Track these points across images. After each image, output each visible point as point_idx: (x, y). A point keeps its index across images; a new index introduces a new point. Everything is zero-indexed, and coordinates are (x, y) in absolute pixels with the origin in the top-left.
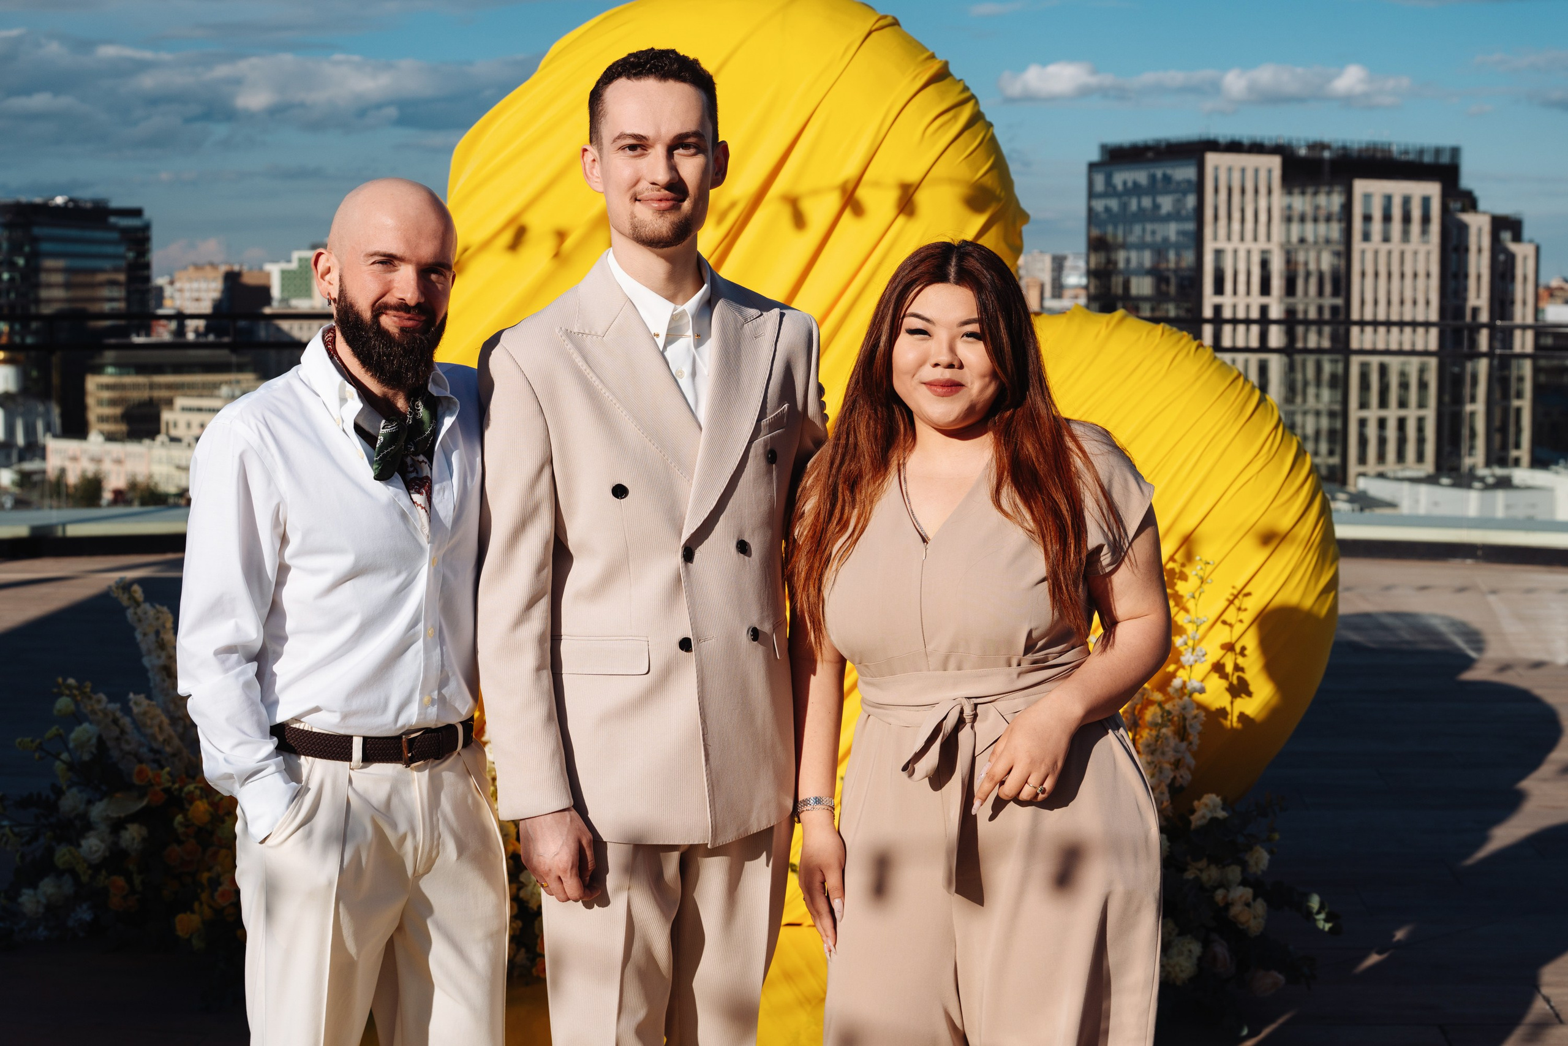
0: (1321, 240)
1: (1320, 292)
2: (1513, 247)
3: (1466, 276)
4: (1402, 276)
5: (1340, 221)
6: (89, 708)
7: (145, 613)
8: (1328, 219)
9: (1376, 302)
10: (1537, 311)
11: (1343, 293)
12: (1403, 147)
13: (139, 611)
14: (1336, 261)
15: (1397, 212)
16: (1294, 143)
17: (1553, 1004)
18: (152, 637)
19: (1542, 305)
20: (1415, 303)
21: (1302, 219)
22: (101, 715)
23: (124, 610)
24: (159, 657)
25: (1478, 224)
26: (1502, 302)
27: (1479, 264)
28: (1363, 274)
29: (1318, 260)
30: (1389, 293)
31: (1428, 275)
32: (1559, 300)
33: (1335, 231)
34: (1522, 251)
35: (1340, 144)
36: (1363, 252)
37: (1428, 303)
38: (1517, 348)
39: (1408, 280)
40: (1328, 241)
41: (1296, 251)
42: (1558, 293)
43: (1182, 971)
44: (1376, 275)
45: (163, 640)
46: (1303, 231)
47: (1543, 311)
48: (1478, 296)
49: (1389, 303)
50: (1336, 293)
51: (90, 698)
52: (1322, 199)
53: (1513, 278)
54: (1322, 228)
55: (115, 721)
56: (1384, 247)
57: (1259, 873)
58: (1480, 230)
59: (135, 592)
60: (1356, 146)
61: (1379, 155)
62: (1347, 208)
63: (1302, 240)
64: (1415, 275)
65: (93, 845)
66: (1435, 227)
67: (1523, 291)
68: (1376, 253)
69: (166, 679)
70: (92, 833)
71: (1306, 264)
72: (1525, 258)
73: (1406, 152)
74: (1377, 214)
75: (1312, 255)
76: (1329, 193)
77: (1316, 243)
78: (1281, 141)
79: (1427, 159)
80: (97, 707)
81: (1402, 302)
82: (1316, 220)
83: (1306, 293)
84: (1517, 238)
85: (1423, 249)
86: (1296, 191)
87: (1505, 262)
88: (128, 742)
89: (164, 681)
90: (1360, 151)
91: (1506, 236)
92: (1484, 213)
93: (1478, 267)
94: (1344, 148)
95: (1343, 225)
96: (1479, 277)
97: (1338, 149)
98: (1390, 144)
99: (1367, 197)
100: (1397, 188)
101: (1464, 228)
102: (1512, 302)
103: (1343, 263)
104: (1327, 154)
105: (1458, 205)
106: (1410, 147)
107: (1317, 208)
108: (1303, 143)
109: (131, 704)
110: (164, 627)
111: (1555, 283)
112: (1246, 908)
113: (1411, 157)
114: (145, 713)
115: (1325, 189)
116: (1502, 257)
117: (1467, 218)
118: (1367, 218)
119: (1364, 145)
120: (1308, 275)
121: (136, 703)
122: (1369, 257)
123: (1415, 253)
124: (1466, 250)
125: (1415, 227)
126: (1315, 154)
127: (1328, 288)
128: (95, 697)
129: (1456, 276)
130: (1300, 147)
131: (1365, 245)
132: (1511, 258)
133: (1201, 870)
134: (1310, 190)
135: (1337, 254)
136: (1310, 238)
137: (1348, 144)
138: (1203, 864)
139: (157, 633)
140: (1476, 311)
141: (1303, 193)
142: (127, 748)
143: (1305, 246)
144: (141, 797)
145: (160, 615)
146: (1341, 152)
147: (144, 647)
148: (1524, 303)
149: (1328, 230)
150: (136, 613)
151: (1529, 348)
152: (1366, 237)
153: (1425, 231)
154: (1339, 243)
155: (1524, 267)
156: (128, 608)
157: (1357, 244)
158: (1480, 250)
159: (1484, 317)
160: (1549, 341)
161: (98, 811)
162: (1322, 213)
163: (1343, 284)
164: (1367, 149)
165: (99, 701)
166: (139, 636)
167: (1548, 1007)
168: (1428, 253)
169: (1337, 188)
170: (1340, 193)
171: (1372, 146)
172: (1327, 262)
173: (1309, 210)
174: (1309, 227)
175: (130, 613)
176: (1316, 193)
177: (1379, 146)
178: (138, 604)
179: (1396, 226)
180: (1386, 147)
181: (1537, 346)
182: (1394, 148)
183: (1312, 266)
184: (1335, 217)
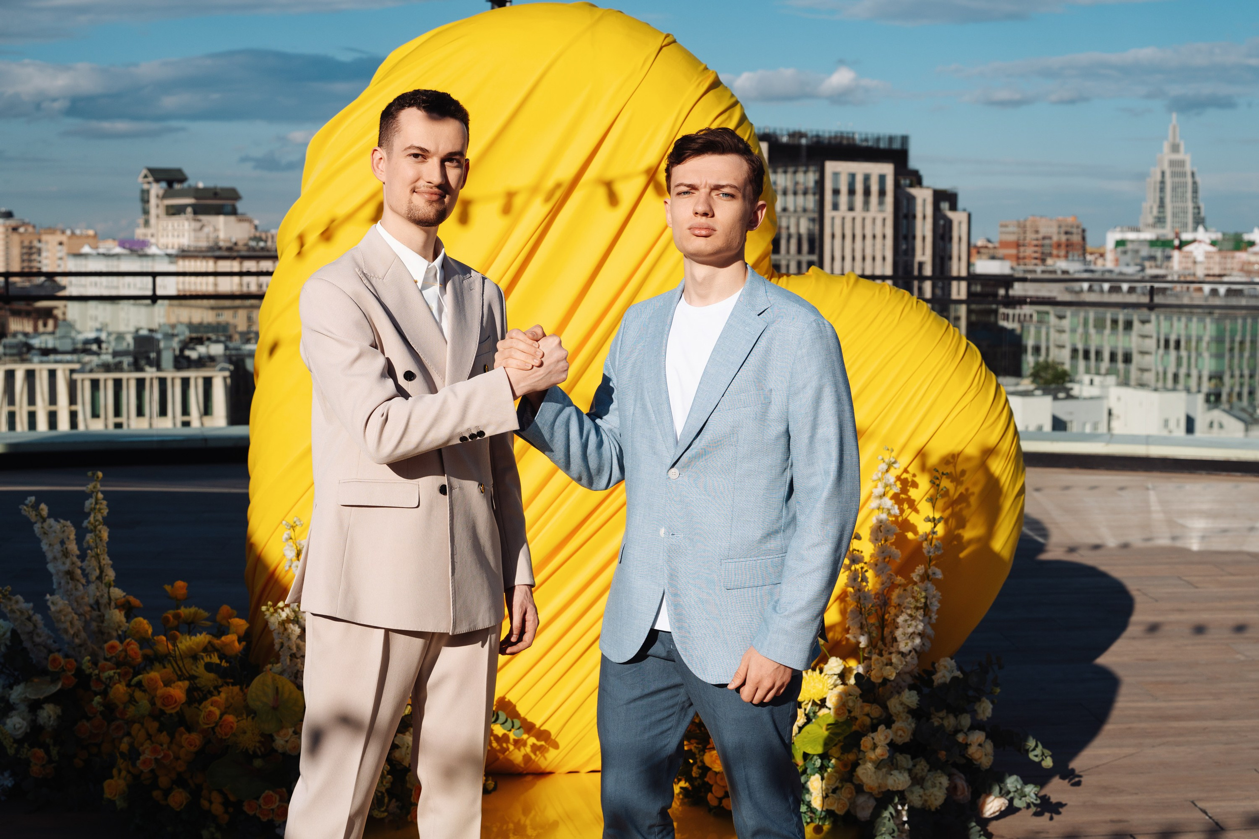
0: (799, 209)
1: (799, 251)
2: (950, 214)
3: (914, 237)
4: (864, 237)
5: (814, 194)
6: (9, 608)
7: (51, 527)
8: (805, 193)
9: (843, 258)
10: (969, 264)
11: (817, 251)
12: (863, 136)
13: (45, 525)
14: (811, 227)
15: (859, 187)
16: (778, 132)
17: (1210, 815)
18: (58, 547)
19: (973, 260)
20: (874, 259)
21: (785, 193)
22: (18, 613)
23: (32, 524)
24: (64, 563)
25: (923, 197)
26: (942, 257)
27: (924, 228)
28: (833, 236)
29: (798, 225)
30: (853, 250)
31: (884, 237)
32: (984, 257)
33: (811, 202)
34: (958, 218)
35: (814, 133)
36: (833, 218)
37: (884, 259)
38: (954, 296)
39: (869, 241)
40: (805, 210)
41: (780, 217)
42: (983, 250)
43: (936, 799)
44: (843, 237)
45: (66, 548)
46: (786, 202)
47: (974, 265)
48: (923, 254)
49: (854, 259)
50: (811, 251)
51: (10, 599)
52: (800, 177)
53: (950, 239)
54: (800, 199)
55: (29, 619)
56: (850, 215)
57: (985, 719)
58: (924, 201)
59: (42, 509)
60: (827, 135)
61: (845, 142)
62: (820, 184)
63: (785, 210)
64: (874, 237)
65: (16, 723)
66: (889, 199)
67: (958, 249)
68: (843, 219)
69: (70, 581)
70: (14, 712)
71: (788, 228)
72: (960, 223)
73: (866, 140)
74: (844, 189)
75: (793, 221)
76: (805, 172)
77: (795, 211)
78: (767, 131)
79: (883, 145)
80: (15, 607)
81: (864, 259)
82: (795, 193)
83: (788, 251)
84: (953, 207)
85: (879, 217)
86: (780, 170)
87: (944, 226)
88: (39, 636)
89: (68, 583)
90: (830, 138)
91: (945, 206)
92: (928, 188)
93: (923, 230)
94: (818, 136)
95: (817, 197)
96: (924, 238)
97: (812, 137)
98: (853, 133)
99: (836, 175)
100: (860, 168)
101: (912, 199)
102: (950, 258)
103: (817, 227)
104: (804, 141)
105: (908, 182)
106: (869, 136)
107: (796, 183)
108: (785, 132)
109: (49, 603)
110: (68, 538)
111: (980, 243)
112: (980, 748)
113: (870, 144)
114: (60, 611)
115: (802, 169)
116: (942, 222)
117: (914, 191)
118: (836, 192)
119: (833, 134)
120: (789, 237)
121: (53, 603)
122: (838, 222)
123: (874, 220)
124: (914, 217)
125: (874, 198)
126: (795, 141)
127: (805, 247)
128: (14, 598)
129: (906, 238)
130: (782, 136)
131: (835, 213)
132: (949, 223)
133: (942, 719)
134: (791, 169)
135: (813, 220)
136: (791, 207)
137: (821, 133)
138: (943, 714)
139: (62, 543)
140: (921, 265)
141: (785, 172)
142: (38, 640)
143: (787, 214)
144: (54, 681)
145: (65, 528)
146: (815, 139)
147: (49, 556)
148: (960, 259)
149: (805, 200)
150: (42, 528)
151: (963, 296)
152: (835, 207)
153: (881, 202)
154: (814, 211)
155: (959, 230)
156: (36, 523)
157: (828, 213)
158: (924, 217)
159: (928, 271)
160: (978, 288)
161: (17, 694)
162: (800, 188)
163: (817, 244)
164: (836, 137)
165: (17, 602)
166: (45, 547)
167: (1207, 818)
168: (884, 220)
169: (812, 168)
170: (815, 172)
171: (839, 135)
172: (804, 226)
173: (790, 185)
174: (790, 198)
175: (37, 527)
176: (795, 172)
177: (845, 135)
178: (44, 520)
179: (859, 198)
180: (851, 135)
181: (970, 294)
182: (857, 137)
183: (793, 230)
184: (810, 191)
